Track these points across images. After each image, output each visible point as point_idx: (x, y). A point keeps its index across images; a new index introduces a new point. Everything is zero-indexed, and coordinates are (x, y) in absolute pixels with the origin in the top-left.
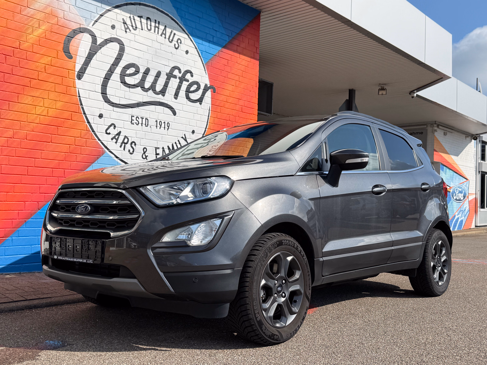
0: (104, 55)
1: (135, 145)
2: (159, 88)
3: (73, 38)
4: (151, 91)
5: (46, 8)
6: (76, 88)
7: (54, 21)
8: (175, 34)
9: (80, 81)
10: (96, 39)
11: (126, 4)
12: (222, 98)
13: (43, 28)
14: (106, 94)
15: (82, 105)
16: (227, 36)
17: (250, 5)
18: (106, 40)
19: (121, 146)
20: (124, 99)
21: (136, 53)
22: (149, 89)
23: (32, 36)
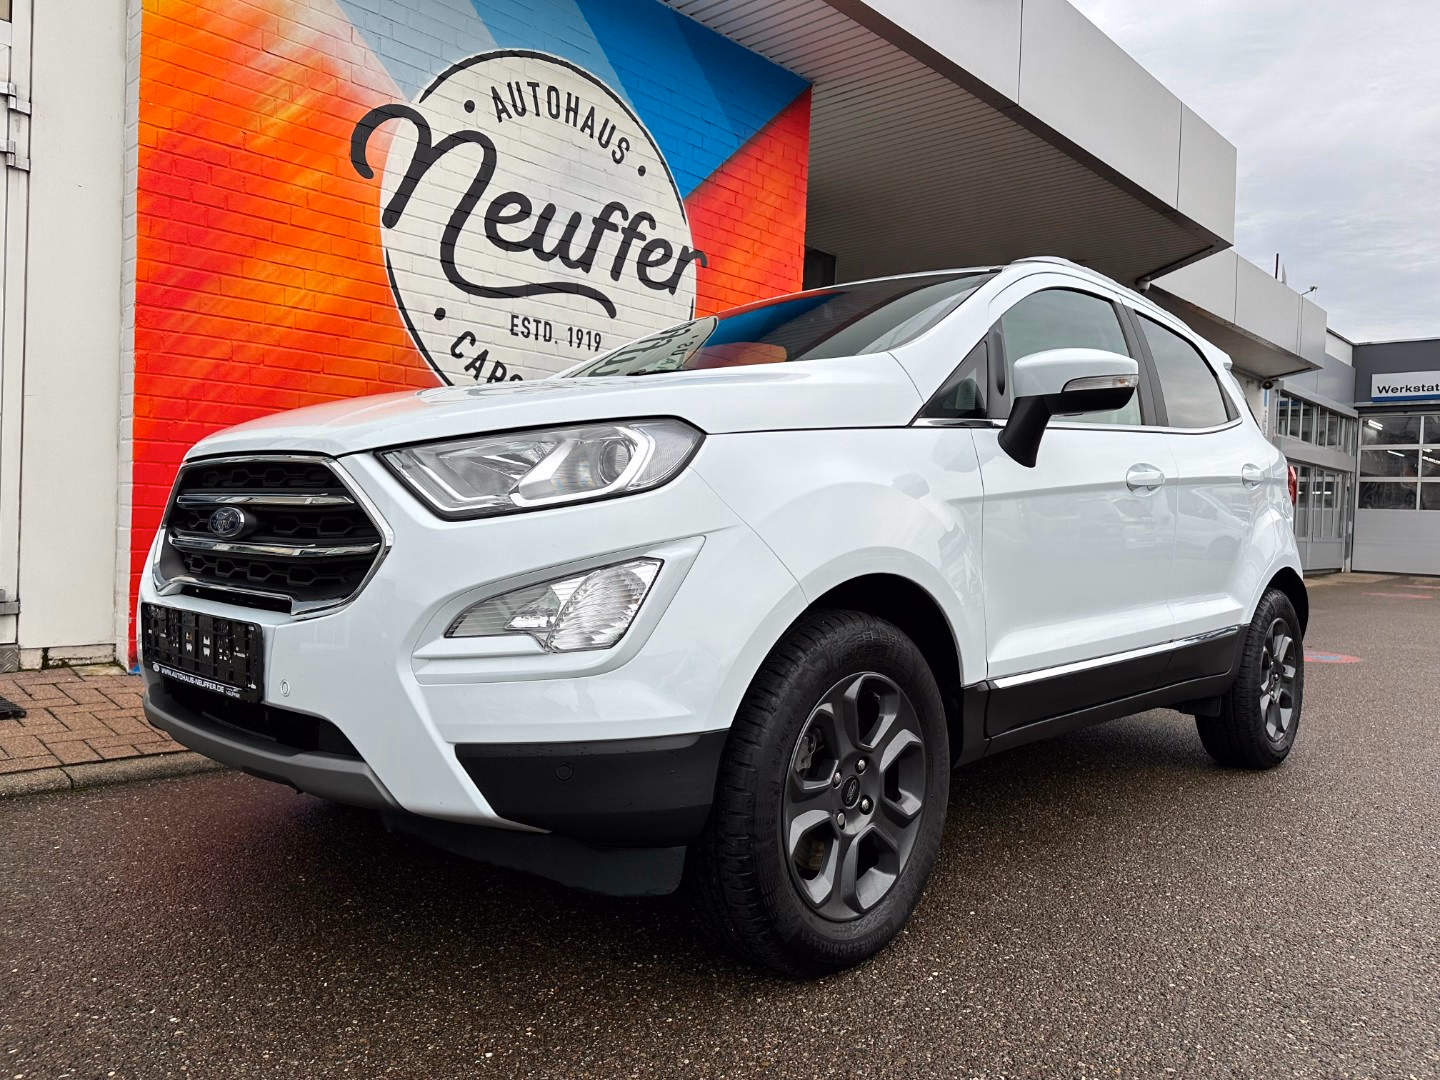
0: (447, 172)
2: (576, 252)
3: (373, 129)
4: (557, 259)
5: (307, 54)
6: (381, 247)
7: (328, 85)
8: (613, 128)
9: (390, 231)
10: (430, 134)
11: (501, 55)
12: (723, 280)
13: (301, 101)
14: (453, 263)
15: (395, 287)
16: (735, 139)
17: (787, 66)
18: (452, 137)
20: (494, 276)
21: (525, 169)
22: (552, 254)
23: (273, 120)
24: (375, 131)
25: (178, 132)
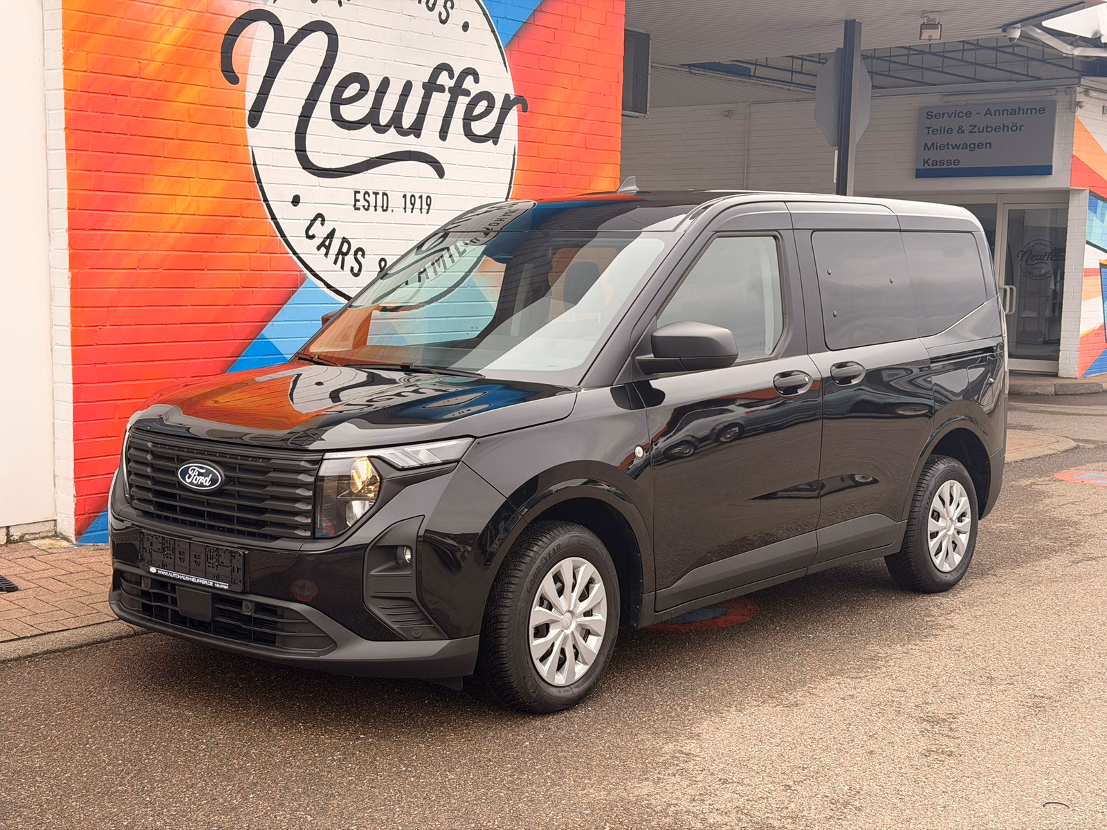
0: (298, 65)
1: (363, 255)
2: (407, 121)
3: (238, 36)
4: (392, 130)
6: (248, 146)
7: (200, 4)
9: (254, 130)
10: (283, 31)
13: (181, 24)
14: (305, 151)
15: (259, 181)
18: (302, 29)
19: (335, 263)
20: (340, 156)
22: (388, 126)
23: (161, 45)
24: (239, 38)
25: (91, 72)
